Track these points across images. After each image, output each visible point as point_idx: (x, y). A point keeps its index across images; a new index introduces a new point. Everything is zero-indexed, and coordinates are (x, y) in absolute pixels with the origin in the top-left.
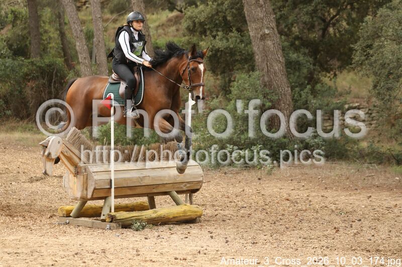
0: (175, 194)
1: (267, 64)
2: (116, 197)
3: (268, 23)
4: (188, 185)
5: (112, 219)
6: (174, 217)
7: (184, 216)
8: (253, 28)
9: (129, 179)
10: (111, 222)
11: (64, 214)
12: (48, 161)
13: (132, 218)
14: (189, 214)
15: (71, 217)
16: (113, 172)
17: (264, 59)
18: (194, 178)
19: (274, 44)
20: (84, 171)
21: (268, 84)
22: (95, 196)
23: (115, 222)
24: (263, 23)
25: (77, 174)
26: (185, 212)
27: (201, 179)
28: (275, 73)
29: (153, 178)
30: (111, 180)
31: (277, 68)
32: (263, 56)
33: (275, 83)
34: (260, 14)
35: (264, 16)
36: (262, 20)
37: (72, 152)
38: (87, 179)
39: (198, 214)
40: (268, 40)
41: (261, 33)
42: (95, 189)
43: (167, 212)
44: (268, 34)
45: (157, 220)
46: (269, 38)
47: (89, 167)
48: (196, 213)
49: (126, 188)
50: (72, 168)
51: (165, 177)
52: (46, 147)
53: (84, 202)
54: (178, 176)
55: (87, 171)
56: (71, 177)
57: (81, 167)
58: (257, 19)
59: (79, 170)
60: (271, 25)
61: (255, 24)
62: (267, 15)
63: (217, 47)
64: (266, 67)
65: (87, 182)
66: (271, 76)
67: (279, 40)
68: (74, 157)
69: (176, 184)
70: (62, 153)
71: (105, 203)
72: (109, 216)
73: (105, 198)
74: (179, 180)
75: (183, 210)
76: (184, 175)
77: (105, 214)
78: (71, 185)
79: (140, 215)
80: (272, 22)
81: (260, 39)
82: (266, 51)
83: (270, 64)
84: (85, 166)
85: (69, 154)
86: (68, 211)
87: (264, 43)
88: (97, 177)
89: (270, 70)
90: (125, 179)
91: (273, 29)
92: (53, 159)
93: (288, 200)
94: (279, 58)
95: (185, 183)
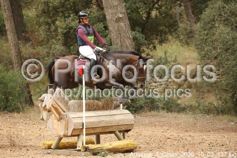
0: (118, 133)
1: (120, 40)
2: (87, 135)
3: (121, 9)
4: (126, 127)
5: (86, 149)
6: (122, 148)
7: (127, 147)
8: (109, 13)
9: (93, 123)
10: (85, 151)
11: (46, 147)
12: (44, 111)
13: (99, 148)
14: (130, 146)
15: (52, 149)
16: (84, 118)
17: (118, 36)
18: (129, 122)
19: (125, 25)
20: (65, 117)
22: (73, 134)
23: (88, 151)
24: (117, 9)
25: (60, 119)
26: (127, 145)
27: (133, 123)
28: (127, 47)
29: (106, 122)
30: (83, 124)
31: (128, 43)
32: (118, 34)
34: (115, 3)
35: (118, 4)
36: (117, 6)
37: (57, 104)
38: (68, 123)
39: (135, 146)
40: (121, 22)
41: (116, 17)
42: (74, 129)
43: (118, 145)
44: (122, 18)
45: (112, 150)
46: (122, 21)
47: (69, 114)
48: (134, 146)
49: (91, 129)
50: (57, 116)
51: (113, 121)
52: (43, 101)
53: (61, 139)
54: (120, 120)
55: (67, 117)
56: (55, 121)
57: (64, 115)
58: (112, 7)
59: (62, 117)
60: (123, 11)
61: (111, 10)
62: (120, 3)
63: (71, 26)
64: (120, 42)
65: (67, 125)
66: (124, 49)
67: (128, 22)
68: (59, 108)
69: (118, 126)
70: (52, 105)
71: (78, 138)
72: (84, 147)
73: (78, 135)
74: (120, 123)
75: (126, 143)
76: (124, 120)
77: (80, 146)
78: (55, 127)
79: (102, 146)
80: (123, 8)
81: (115, 21)
82: (120, 31)
83: (123, 40)
84: (66, 114)
85: (56, 106)
86: (48, 145)
87: (119, 24)
88: (75, 121)
89: (123, 45)
90: (91, 123)
91: (124, 13)
92: (47, 109)
93: (169, 138)
94: (129, 35)
95: (124, 126)
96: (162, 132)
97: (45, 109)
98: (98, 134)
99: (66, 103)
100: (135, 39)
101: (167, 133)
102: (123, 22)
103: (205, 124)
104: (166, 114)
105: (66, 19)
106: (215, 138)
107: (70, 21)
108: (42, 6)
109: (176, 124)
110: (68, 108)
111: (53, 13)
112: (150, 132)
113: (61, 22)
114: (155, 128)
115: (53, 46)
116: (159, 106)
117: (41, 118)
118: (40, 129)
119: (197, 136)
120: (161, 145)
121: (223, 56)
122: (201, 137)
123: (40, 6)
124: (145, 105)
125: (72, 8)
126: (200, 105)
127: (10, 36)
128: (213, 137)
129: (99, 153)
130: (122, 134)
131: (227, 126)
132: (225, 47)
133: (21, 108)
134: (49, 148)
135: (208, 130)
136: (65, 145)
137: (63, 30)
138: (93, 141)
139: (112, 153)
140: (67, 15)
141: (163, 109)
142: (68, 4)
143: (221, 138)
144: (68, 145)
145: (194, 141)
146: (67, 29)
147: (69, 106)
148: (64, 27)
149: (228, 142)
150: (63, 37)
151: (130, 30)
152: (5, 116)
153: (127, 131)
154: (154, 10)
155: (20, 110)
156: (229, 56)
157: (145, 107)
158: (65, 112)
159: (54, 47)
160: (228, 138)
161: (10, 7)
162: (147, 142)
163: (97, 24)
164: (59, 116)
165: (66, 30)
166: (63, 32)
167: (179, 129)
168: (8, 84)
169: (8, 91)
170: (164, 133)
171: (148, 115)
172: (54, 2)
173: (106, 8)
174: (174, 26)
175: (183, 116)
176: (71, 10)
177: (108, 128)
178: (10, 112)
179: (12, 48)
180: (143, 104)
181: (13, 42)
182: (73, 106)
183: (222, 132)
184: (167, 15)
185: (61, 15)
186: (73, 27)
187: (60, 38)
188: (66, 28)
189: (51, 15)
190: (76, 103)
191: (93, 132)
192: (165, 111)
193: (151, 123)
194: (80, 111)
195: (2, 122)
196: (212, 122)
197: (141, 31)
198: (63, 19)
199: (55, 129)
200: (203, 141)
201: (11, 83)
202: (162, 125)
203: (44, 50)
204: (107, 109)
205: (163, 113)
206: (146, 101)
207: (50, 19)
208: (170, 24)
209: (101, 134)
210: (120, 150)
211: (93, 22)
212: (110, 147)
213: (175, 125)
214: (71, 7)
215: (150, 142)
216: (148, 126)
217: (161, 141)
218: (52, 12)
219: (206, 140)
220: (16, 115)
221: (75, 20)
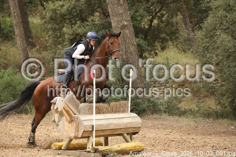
0: (126, 135)
1: (125, 46)
2: (96, 137)
3: (126, 17)
4: (133, 129)
5: (96, 150)
7: (135, 149)
8: (115, 20)
9: (103, 125)
10: (95, 152)
11: (56, 148)
13: (107, 150)
14: (137, 148)
15: (62, 149)
16: (94, 120)
17: (123, 43)
18: (137, 125)
19: (130, 32)
20: (76, 119)
21: (125, 60)
22: (83, 136)
23: (98, 152)
24: (122, 17)
25: (71, 121)
26: (135, 147)
27: (140, 126)
28: (131, 53)
29: (115, 125)
30: (93, 126)
31: (132, 49)
32: (123, 40)
33: (131, 60)
34: (120, 11)
35: (123, 12)
36: (122, 14)
37: (69, 107)
38: (78, 125)
39: (142, 148)
40: (126, 29)
41: (121, 24)
42: (84, 131)
43: (126, 147)
44: (127, 25)
45: (121, 152)
47: (80, 117)
49: (101, 131)
50: (68, 118)
51: (121, 124)
52: (55, 104)
53: (71, 140)
54: (128, 123)
55: (78, 120)
56: (66, 123)
57: (74, 117)
58: (118, 14)
59: (73, 119)
60: (128, 18)
61: (117, 18)
62: (125, 12)
63: (77, 32)
64: (125, 48)
65: (78, 127)
66: (128, 55)
67: (133, 29)
68: (70, 110)
69: (127, 129)
70: (63, 108)
71: (88, 140)
72: (94, 149)
73: (88, 137)
74: (129, 126)
75: (134, 145)
76: (132, 123)
77: (89, 147)
78: (66, 128)
79: (111, 148)
80: (128, 16)
81: (120, 28)
82: (124, 37)
83: (127, 46)
84: (77, 116)
85: (68, 109)
86: (59, 146)
87: (124, 31)
88: (86, 123)
89: (127, 51)
90: (100, 125)
91: (129, 21)
92: (58, 112)
93: (173, 141)
94: (134, 42)
95: (132, 128)
96: (166, 135)
97: (57, 112)
98: (106, 136)
99: (77, 107)
100: (139, 46)
101: (170, 136)
102: (128, 30)
103: (206, 127)
104: (168, 117)
105: (73, 25)
106: (217, 141)
107: (77, 28)
108: (50, 13)
109: (179, 127)
110: (79, 111)
111: (61, 20)
112: (154, 135)
113: (68, 28)
114: (158, 130)
115: (58, 51)
116: (161, 109)
117: (53, 120)
118: (48, 130)
119: (200, 139)
120: (166, 148)
121: (225, 63)
122: (203, 140)
123: (48, 13)
124: (148, 109)
125: (78, 16)
126: (200, 109)
127: (19, 41)
128: (214, 140)
129: (108, 154)
130: (129, 136)
131: (227, 130)
132: (226, 54)
133: (29, 110)
134: (60, 148)
135: (210, 134)
136: (75, 146)
137: (70, 37)
138: (101, 142)
139: (121, 154)
140: (73, 22)
141: (165, 112)
142: (74, 12)
143: (223, 141)
144: (77, 147)
145: (198, 144)
146: (74, 36)
147: (80, 109)
148: (71, 33)
149: (230, 145)
150: (70, 43)
151: (134, 37)
152: (13, 117)
153: (135, 133)
154: (156, 18)
155: (28, 111)
156: (230, 63)
157: (148, 110)
158: (76, 115)
159: (58, 53)
160: (229, 142)
161: (20, 13)
162: (153, 144)
163: (103, 31)
164: (70, 119)
165: (72, 36)
166: (70, 38)
167: (181, 132)
168: (17, 86)
169: (16, 93)
170: (167, 136)
171: (151, 118)
172: (61, 10)
173: (112, 15)
174: (175, 34)
175: (184, 119)
176: (78, 18)
177: (116, 131)
178: (18, 113)
179: (21, 53)
180: (146, 107)
181: (22, 47)
182: (83, 109)
183: (223, 135)
184: (168, 24)
185: (67, 22)
186: (80, 33)
187: (67, 43)
188: (73, 34)
189: (59, 22)
190: (86, 106)
191: (102, 134)
192: (167, 114)
193: (154, 126)
194: (90, 114)
195: (11, 123)
196: (212, 125)
197: (144, 38)
198: (70, 26)
199: (66, 131)
200: (206, 144)
201: (20, 86)
202: (165, 128)
203: (50, 55)
204: (115, 112)
205: (165, 116)
206: (149, 104)
207: (57, 26)
208: (171, 31)
209: (109, 136)
210: (128, 152)
211: (98, 29)
212: (119, 149)
213: (177, 128)
214: (78, 14)
215: (155, 144)
216: (152, 129)
217: (166, 144)
218: (59, 19)
219: (208, 143)
220: (24, 116)
221: (82, 26)
